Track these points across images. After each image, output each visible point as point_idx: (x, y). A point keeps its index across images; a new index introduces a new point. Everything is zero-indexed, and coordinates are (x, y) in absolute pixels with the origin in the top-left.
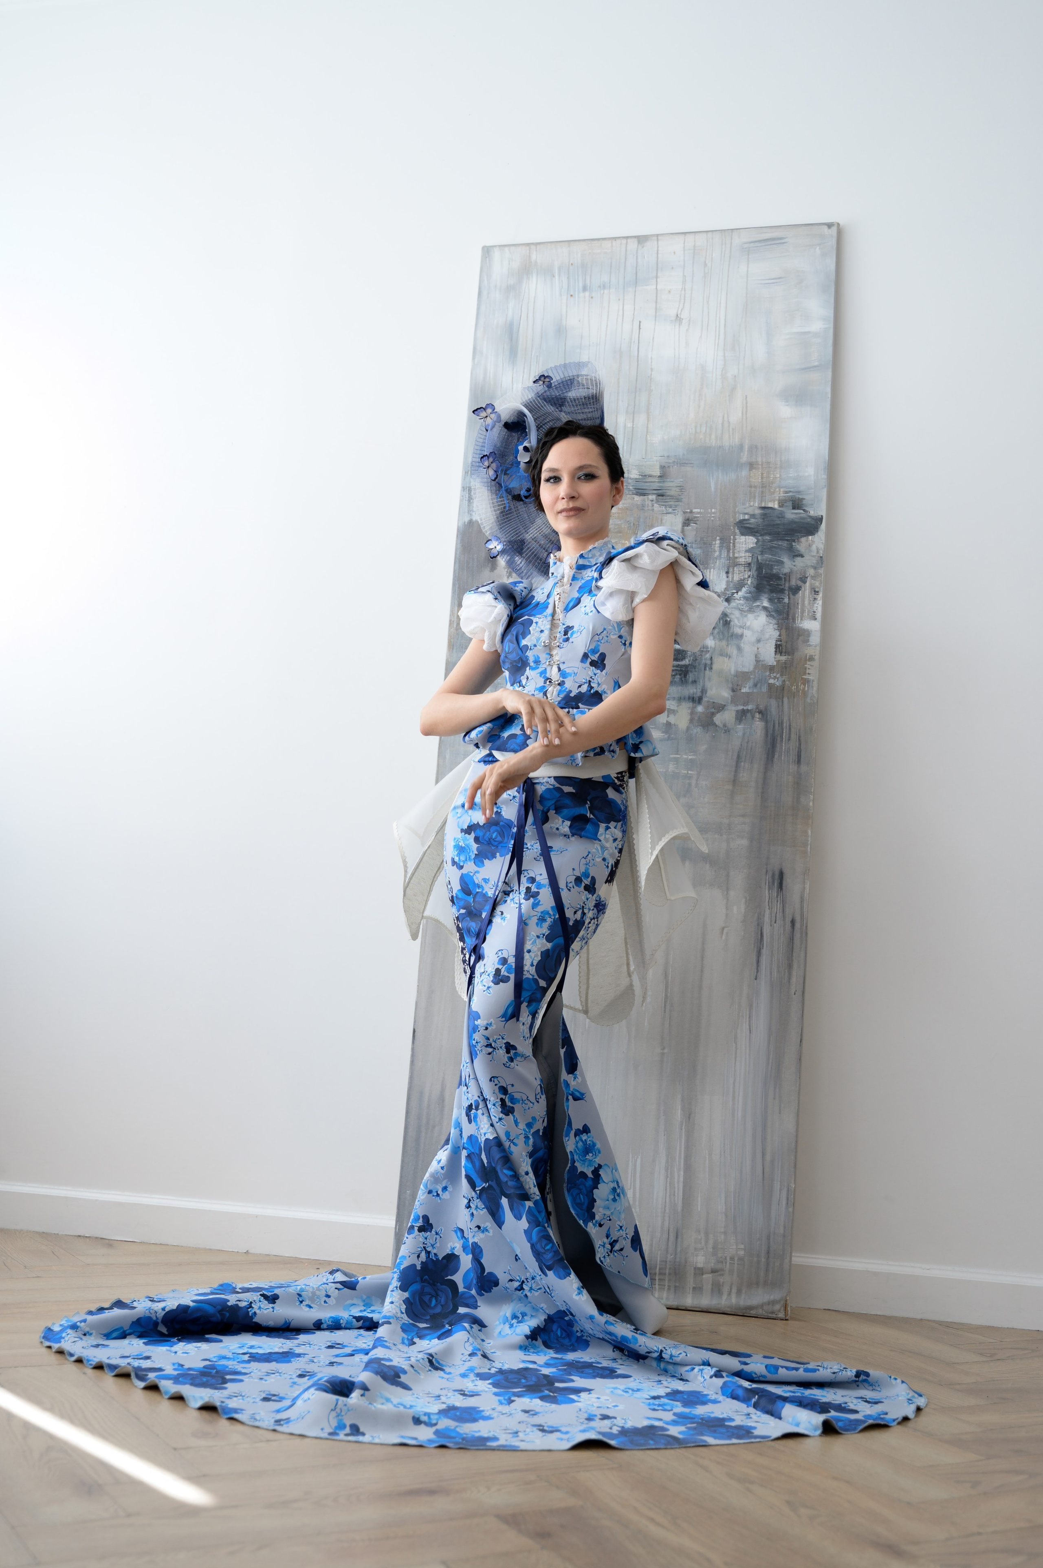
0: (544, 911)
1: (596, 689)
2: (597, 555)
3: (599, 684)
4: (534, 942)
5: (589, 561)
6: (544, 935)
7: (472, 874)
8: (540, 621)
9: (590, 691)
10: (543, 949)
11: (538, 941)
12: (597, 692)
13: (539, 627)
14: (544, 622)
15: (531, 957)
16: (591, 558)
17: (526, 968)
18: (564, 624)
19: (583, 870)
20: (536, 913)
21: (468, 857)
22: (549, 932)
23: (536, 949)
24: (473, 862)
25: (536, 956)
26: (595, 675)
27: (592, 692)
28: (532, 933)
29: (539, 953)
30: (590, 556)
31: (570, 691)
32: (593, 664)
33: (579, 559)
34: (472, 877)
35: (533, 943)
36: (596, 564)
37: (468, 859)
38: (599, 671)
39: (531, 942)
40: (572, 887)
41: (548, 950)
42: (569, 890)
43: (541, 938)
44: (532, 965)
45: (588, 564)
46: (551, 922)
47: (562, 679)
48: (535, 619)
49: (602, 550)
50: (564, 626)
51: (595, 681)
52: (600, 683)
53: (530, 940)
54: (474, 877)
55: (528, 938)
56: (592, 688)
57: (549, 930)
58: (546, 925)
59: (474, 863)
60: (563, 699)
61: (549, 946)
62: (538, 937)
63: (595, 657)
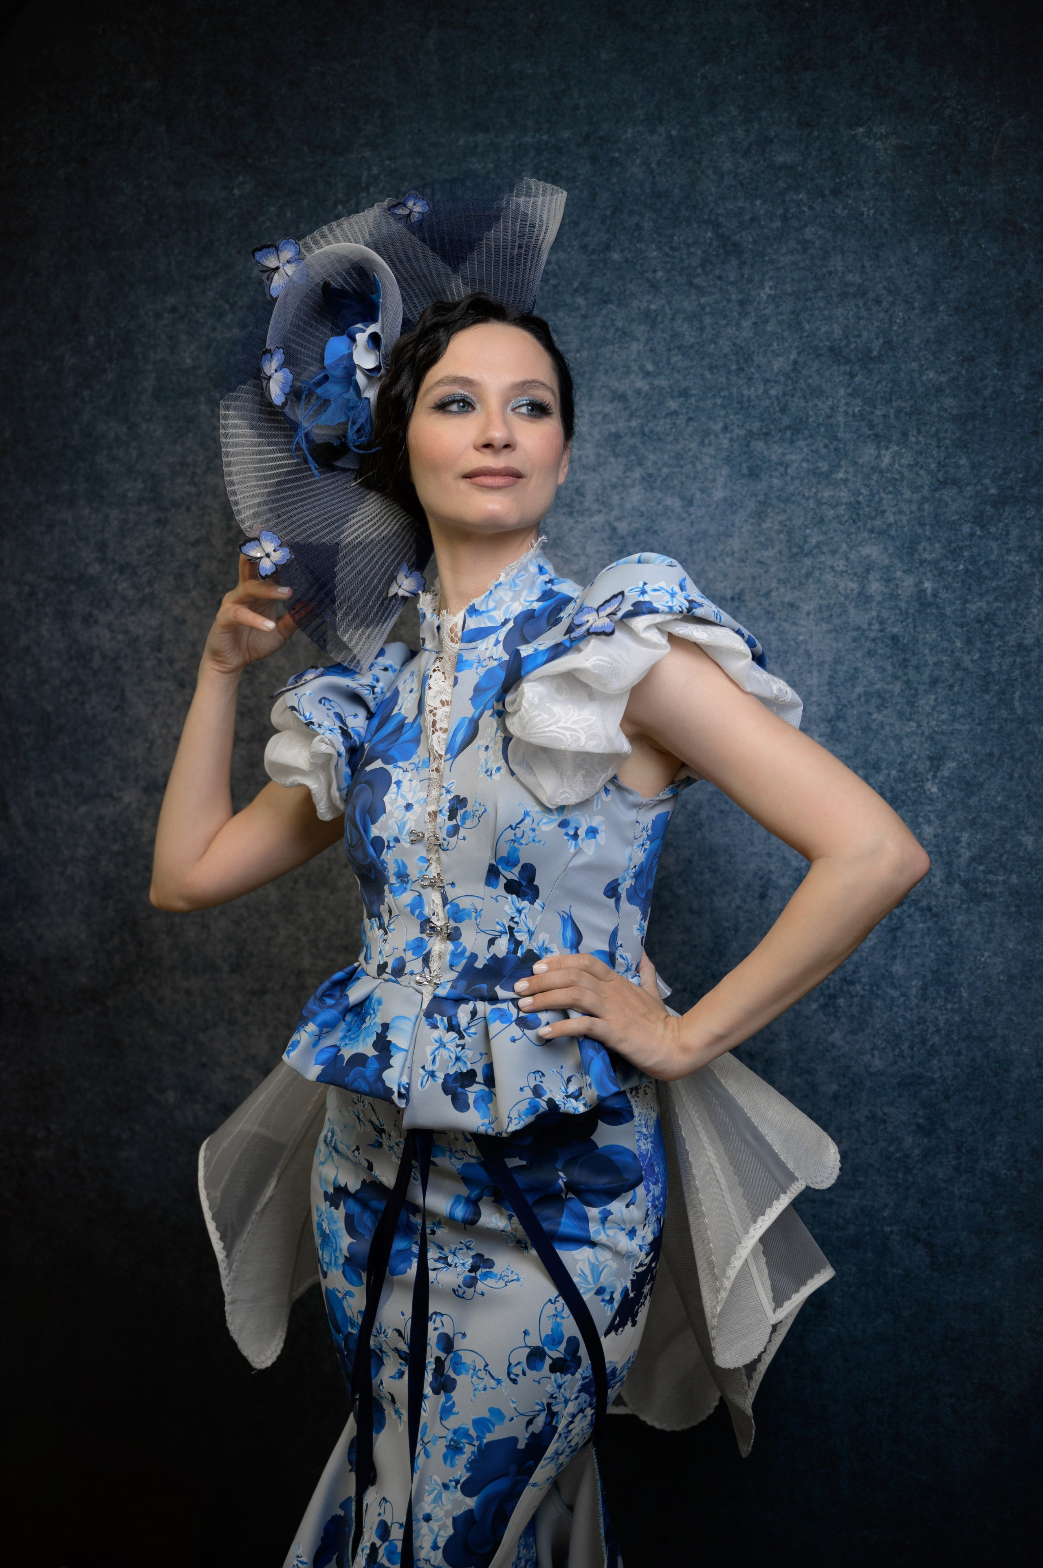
0: (459, 1429)
1: (526, 946)
2: (507, 599)
3: (531, 933)
4: (438, 1499)
5: (491, 618)
6: (457, 1482)
7: (340, 1296)
8: (405, 778)
9: (515, 951)
10: (458, 1512)
11: (445, 1495)
12: (530, 951)
13: (403, 797)
14: (415, 782)
15: (431, 1530)
16: (495, 609)
17: (423, 1554)
18: (448, 792)
19: (547, 1330)
20: (444, 1433)
21: (333, 1258)
22: (469, 1474)
23: (441, 1513)
24: (340, 1271)
25: (443, 1527)
26: (519, 911)
27: (519, 954)
28: (436, 1477)
29: (449, 1522)
30: (491, 604)
31: (474, 957)
32: (511, 888)
33: (468, 619)
34: (340, 1301)
35: (435, 1501)
36: (504, 624)
37: (333, 1262)
38: (526, 903)
39: (432, 1497)
40: (520, 1373)
41: (470, 1512)
42: (514, 1381)
43: (452, 1488)
44: (435, 1547)
45: (489, 624)
46: (473, 1453)
47: (452, 924)
48: (396, 774)
49: (516, 585)
50: (450, 797)
51: (522, 926)
52: (532, 929)
53: (430, 1493)
54: (345, 1303)
55: (427, 1488)
56: (518, 943)
57: (468, 1470)
58: (462, 1460)
59: (343, 1272)
60: (462, 975)
61: (471, 1503)
62: (446, 1487)
63: (513, 874)
